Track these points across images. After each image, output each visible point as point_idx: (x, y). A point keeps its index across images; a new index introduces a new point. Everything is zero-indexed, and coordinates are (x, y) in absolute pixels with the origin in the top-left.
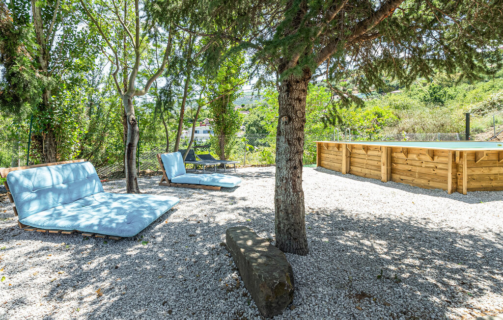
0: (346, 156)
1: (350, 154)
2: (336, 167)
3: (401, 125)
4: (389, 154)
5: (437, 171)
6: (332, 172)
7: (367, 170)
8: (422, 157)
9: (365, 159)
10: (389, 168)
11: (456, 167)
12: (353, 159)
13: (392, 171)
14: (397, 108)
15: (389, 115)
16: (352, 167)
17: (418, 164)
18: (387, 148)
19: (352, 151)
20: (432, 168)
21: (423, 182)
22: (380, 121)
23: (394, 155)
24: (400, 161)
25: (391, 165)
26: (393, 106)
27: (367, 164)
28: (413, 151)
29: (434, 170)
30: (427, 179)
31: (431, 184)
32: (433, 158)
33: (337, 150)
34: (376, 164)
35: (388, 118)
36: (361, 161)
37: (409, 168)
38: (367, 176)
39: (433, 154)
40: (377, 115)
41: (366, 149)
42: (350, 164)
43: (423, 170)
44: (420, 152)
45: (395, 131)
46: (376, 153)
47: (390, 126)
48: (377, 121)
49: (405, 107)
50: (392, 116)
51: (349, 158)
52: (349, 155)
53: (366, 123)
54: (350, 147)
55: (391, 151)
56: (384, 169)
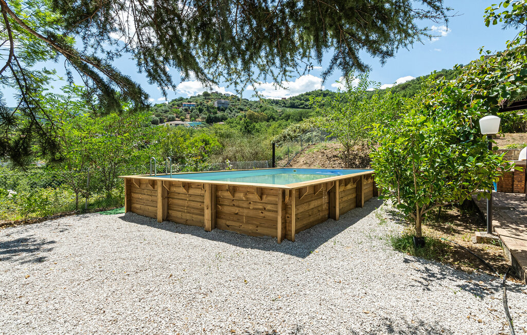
0: (162, 196)
1: (168, 194)
2: (151, 212)
3: (225, 154)
4: (213, 192)
5: (266, 214)
6: (145, 219)
7: (188, 214)
8: (250, 196)
9: (186, 200)
10: (215, 211)
11: (286, 208)
12: (171, 201)
13: (217, 215)
14: (221, 136)
15: (215, 143)
16: (170, 212)
17: (245, 205)
18: (212, 185)
19: (169, 189)
20: (260, 209)
21: (251, 228)
22: (207, 149)
23: (220, 193)
24: (226, 202)
25: (216, 207)
26: (218, 135)
27: (188, 207)
28: (241, 189)
29: (262, 213)
30: (255, 224)
31: (260, 230)
32: (261, 198)
33: (151, 188)
34: (199, 207)
35: (214, 146)
36: (180, 202)
37: (236, 210)
38: (189, 222)
39: (261, 192)
40: (204, 143)
41: (187, 186)
42: (168, 207)
43: (251, 213)
44: (247, 190)
45: (221, 159)
46: (198, 192)
47: (216, 154)
48: (205, 149)
49: (228, 136)
50: (218, 143)
51: (166, 200)
52: (166, 195)
53: (194, 151)
54: (168, 184)
55: (216, 189)
56: (208, 214)
